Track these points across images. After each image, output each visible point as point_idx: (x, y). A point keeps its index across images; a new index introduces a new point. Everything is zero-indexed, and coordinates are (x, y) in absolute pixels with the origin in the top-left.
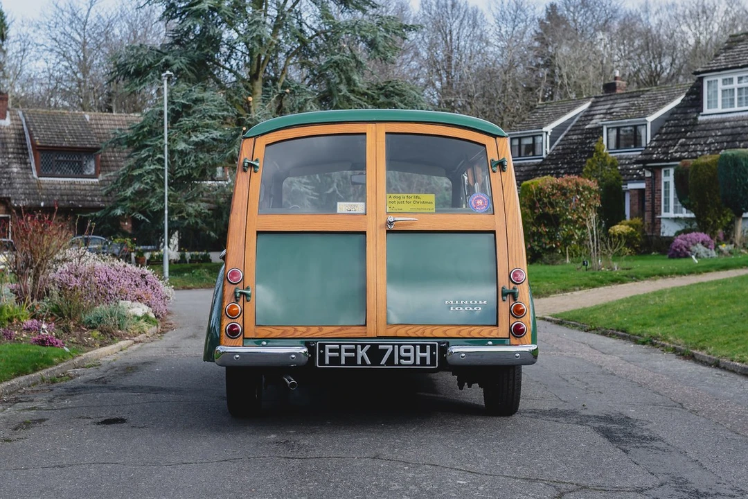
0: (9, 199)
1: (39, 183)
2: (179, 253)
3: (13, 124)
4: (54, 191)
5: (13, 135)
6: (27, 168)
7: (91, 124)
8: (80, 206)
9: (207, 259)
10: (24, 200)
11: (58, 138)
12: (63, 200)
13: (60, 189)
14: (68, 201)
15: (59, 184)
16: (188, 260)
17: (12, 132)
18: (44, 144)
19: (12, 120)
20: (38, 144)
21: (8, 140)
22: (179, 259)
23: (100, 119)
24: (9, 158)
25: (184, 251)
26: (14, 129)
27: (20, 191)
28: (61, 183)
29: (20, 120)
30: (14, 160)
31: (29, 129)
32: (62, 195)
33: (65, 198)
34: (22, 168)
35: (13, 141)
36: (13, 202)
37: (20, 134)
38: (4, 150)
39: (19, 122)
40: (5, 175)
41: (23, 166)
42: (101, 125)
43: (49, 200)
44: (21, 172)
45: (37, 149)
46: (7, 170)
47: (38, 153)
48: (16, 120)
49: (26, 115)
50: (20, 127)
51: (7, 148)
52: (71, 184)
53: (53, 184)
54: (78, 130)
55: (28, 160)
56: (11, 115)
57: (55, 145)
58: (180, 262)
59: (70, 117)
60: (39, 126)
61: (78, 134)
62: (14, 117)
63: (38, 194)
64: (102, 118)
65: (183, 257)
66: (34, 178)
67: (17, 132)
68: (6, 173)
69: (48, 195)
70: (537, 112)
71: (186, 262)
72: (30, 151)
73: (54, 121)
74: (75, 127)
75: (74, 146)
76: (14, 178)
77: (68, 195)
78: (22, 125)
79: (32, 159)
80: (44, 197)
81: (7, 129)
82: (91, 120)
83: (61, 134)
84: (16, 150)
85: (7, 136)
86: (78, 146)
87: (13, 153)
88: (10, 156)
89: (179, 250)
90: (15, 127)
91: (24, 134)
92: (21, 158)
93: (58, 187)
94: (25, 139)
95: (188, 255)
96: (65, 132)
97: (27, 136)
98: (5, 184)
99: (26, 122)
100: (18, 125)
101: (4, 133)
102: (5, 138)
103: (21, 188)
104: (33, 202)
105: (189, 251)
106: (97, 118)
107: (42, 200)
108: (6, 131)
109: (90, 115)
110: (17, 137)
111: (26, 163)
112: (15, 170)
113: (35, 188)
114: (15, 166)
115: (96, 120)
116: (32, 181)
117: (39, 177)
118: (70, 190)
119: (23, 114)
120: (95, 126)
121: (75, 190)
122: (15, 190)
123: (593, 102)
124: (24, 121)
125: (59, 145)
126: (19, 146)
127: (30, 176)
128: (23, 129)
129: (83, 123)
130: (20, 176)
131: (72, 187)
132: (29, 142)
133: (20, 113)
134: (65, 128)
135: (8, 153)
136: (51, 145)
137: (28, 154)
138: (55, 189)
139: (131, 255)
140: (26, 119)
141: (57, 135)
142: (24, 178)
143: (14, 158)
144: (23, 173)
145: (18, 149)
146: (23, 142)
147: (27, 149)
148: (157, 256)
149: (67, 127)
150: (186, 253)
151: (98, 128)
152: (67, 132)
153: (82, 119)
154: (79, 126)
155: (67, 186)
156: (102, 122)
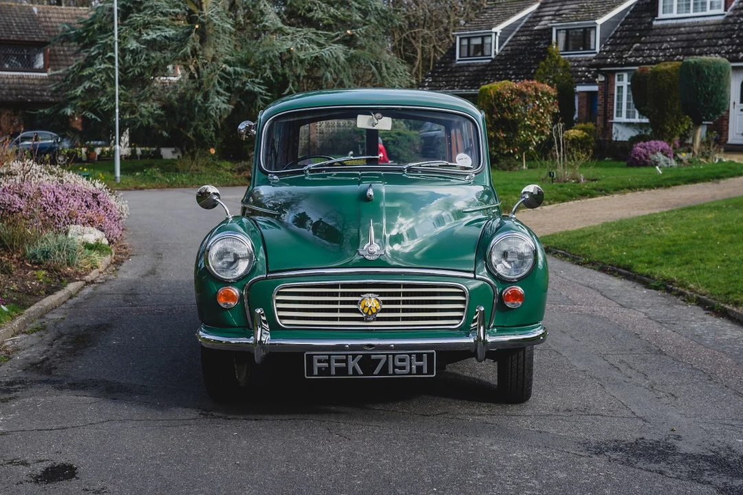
2: (130, 149)
7: (39, 17)
8: (29, 100)
9: (158, 155)
11: (5, 31)
12: (11, 95)
13: (8, 83)
14: (17, 95)
15: (7, 78)
22: (130, 154)
23: (48, 12)
25: (135, 146)
28: (9, 77)
32: (10, 89)
33: (14, 92)
42: (50, 18)
52: (20, 78)
53: (2, 78)
54: (26, 23)
57: (3, 38)
58: (130, 157)
59: (18, 10)
61: (25, 27)
64: (50, 11)
65: (134, 152)
70: (486, 13)
71: (137, 158)
74: (23, 20)
75: (22, 39)
77: (16, 89)
82: (39, 12)
83: (8, 27)
86: (26, 39)
89: (130, 146)
93: (7, 81)
95: (139, 151)
96: (12, 25)
105: (139, 146)
106: (46, 11)
109: (38, 8)
115: (44, 13)
118: (19, 84)
120: (43, 19)
121: (23, 84)
123: (542, 4)
125: (6, 38)
129: (31, 16)
134: (13, 21)
138: (3, 83)
141: (4, 28)
148: (107, 151)
149: (15, 20)
150: (137, 148)
151: (46, 22)
152: (14, 24)
153: (30, 12)
154: (26, 19)
155: (16, 81)
156: (51, 15)
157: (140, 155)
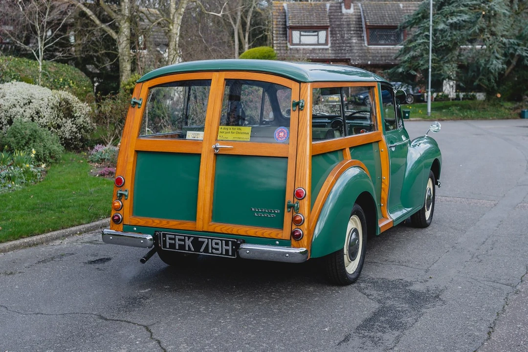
0: (349, 59)
1: (368, 49)
3: (355, 12)
4: (377, 54)
5: (355, 19)
6: (361, 40)
7: (403, 10)
8: (393, 63)
9: (473, 98)
10: (358, 60)
11: (381, 20)
12: (382, 60)
13: (381, 53)
14: (385, 60)
15: (380, 50)
16: (461, 98)
17: (354, 17)
18: (372, 24)
19: (354, 9)
20: (368, 24)
21: (351, 22)
22: (455, 97)
23: (409, 7)
24: (351, 34)
25: (459, 92)
26: (355, 15)
27: (357, 54)
28: (382, 49)
29: (360, 9)
30: (354, 35)
31: (364, 14)
32: (382, 57)
33: (384, 58)
34: (358, 40)
35: (354, 22)
36: (352, 61)
37: (359, 18)
38: (348, 29)
39: (359, 11)
40: (348, 45)
41: (359, 38)
42: (410, 10)
43: (374, 60)
44: (358, 42)
45: (368, 27)
46: (350, 41)
47: (368, 30)
48: (357, 9)
49: (363, 6)
50: (359, 14)
51: (350, 27)
52: (388, 49)
53: (376, 50)
54: (394, 14)
55: (362, 35)
56: (354, 6)
57: (378, 25)
58: (456, 99)
59: (390, 6)
60: (370, 12)
61: (394, 17)
62: (356, 7)
63: (367, 56)
64: (411, 6)
65: (458, 96)
66: (365, 46)
67: (357, 17)
68: (349, 43)
69: (373, 57)
71: (460, 100)
72: (364, 29)
73: (380, 9)
74: (392, 13)
75: (390, 25)
76: (353, 46)
77: (385, 57)
78: (360, 12)
79: (365, 34)
80: (371, 58)
81: (351, 15)
82: (403, 7)
83: (383, 17)
84: (355, 29)
85: (351, 19)
86: (393, 25)
87: (354, 30)
88: (352, 32)
89: (456, 92)
90: (357, 14)
91: (361, 18)
92: (358, 34)
93: (380, 51)
94: (361, 21)
95: (461, 95)
96: (386, 16)
97: (363, 20)
98: (347, 50)
99: (363, 10)
100: (358, 12)
101: (349, 18)
102: (349, 21)
103: (357, 53)
104: (363, 61)
105: (462, 92)
106: (408, 6)
107: (369, 60)
108: (350, 16)
109: (403, 4)
110: (357, 20)
111: (361, 37)
112: (354, 41)
113: (366, 53)
114: (354, 38)
115: (406, 7)
116: (364, 48)
117: (368, 45)
118: (387, 53)
119: (362, 5)
120: (406, 11)
121: (390, 53)
122: (353, 54)
124: (361, 10)
125: (381, 25)
126: (358, 26)
127: (363, 45)
128: (360, 15)
129: (399, 10)
130: (357, 45)
131: (389, 51)
132: (363, 23)
133: (360, 5)
134: (386, 13)
135: (351, 31)
136: (376, 25)
137: (362, 31)
138: (378, 53)
139: (424, 95)
140: (363, 9)
141: (381, 18)
142: (359, 46)
143: (354, 34)
144: (359, 43)
145: (357, 27)
146: (360, 23)
147: (362, 28)
148: (441, 95)
149: (388, 13)
150: (460, 93)
151: (407, 13)
152: (387, 15)
153: (398, 7)
154: (395, 12)
155: (385, 51)
156: (411, 8)
157: (463, 98)
